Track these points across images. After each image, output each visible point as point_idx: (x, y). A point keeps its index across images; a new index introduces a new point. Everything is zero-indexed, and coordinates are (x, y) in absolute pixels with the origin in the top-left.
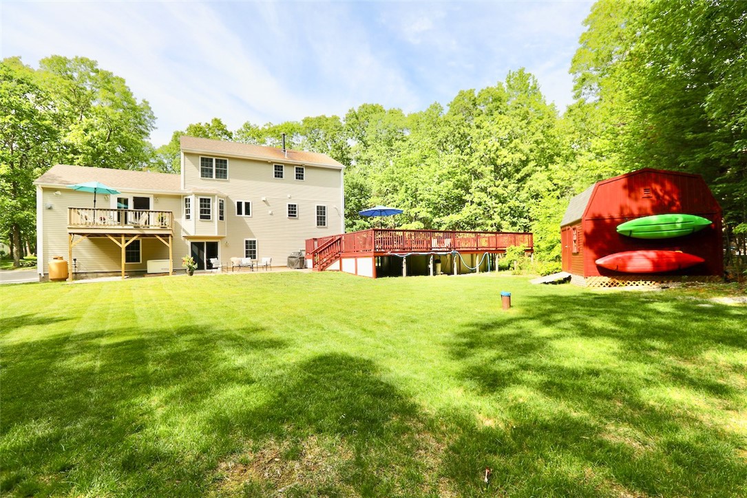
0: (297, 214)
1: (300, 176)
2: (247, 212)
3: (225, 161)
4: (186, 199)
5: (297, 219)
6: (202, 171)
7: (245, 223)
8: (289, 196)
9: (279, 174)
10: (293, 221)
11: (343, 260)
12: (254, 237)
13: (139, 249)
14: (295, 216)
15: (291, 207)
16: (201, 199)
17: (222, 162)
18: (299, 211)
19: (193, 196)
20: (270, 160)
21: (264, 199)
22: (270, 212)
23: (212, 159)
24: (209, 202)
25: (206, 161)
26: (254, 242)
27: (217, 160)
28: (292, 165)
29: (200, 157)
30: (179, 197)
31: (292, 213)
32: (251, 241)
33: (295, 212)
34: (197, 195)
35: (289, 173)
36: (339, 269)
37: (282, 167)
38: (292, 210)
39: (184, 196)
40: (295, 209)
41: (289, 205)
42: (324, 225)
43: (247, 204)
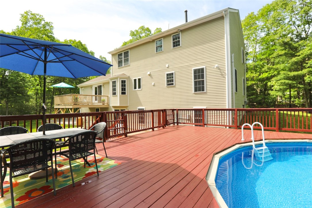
0: (174, 83)
1: (176, 44)
2: (139, 87)
3: (128, 52)
5: (174, 87)
6: (119, 63)
7: (137, 95)
8: (167, 66)
9: (160, 49)
10: (171, 90)
12: (142, 105)
14: (173, 84)
15: (169, 76)
16: (113, 82)
18: (177, 80)
21: (149, 73)
22: (153, 84)
23: (122, 53)
24: (116, 83)
25: (120, 56)
28: (170, 35)
29: (118, 54)
31: (170, 81)
33: (173, 81)
34: (111, 80)
35: (168, 43)
37: (162, 40)
38: (170, 80)
40: (173, 77)
41: (168, 75)
42: (203, 90)
43: (139, 80)
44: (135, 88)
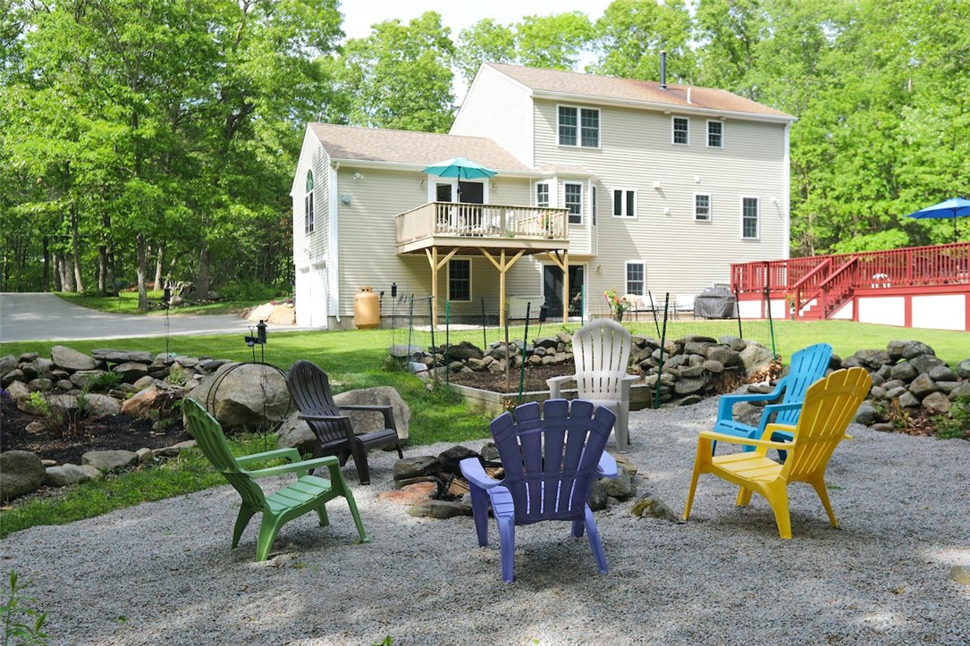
0: (710, 213)
1: (715, 141)
2: (630, 212)
3: (596, 113)
4: (540, 186)
5: (710, 223)
6: (561, 132)
7: (625, 230)
8: (697, 178)
9: (680, 138)
10: (702, 228)
11: (862, 301)
12: (639, 257)
13: (468, 277)
14: (706, 217)
15: (700, 201)
16: (567, 186)
17: (591, 115)
18: (712, 206)
19: (555, 179)
20: (669, 109)
21: (657, 184)
22: (666, 210)
23: (576, 109)
24: (579, 192)
25: (567, 113)
26: (641, 266)
27: (583, 112)
28: (701, 118)
29: (558, 105)
30: (525, 182)
31: (702, 211)
32: (635, 265)
33: (706, 211)
34: (560, 177)
35: (698, 133)
36: (851, 317)
37: (685, 121)
38: (702, 204)
39: (534, 180)
40: (707, 205)
41: (698, 197)
42: (754, 236)
43: (630, 195)
44: (618, 212)
